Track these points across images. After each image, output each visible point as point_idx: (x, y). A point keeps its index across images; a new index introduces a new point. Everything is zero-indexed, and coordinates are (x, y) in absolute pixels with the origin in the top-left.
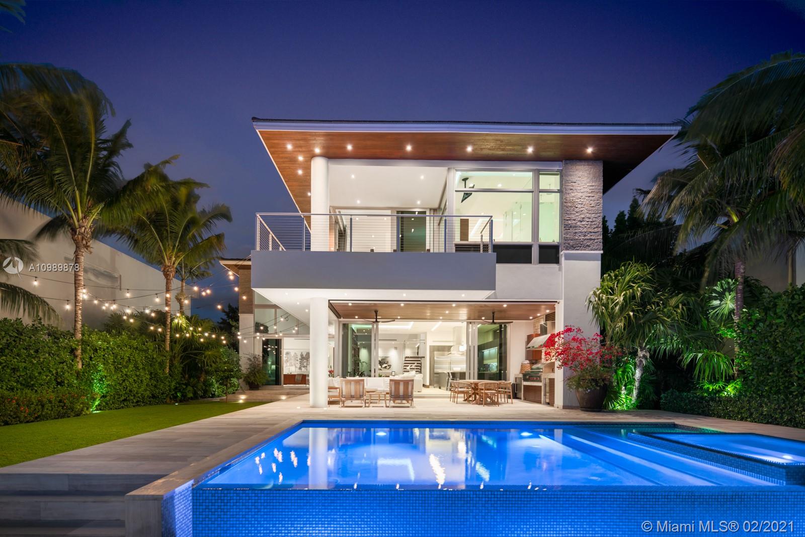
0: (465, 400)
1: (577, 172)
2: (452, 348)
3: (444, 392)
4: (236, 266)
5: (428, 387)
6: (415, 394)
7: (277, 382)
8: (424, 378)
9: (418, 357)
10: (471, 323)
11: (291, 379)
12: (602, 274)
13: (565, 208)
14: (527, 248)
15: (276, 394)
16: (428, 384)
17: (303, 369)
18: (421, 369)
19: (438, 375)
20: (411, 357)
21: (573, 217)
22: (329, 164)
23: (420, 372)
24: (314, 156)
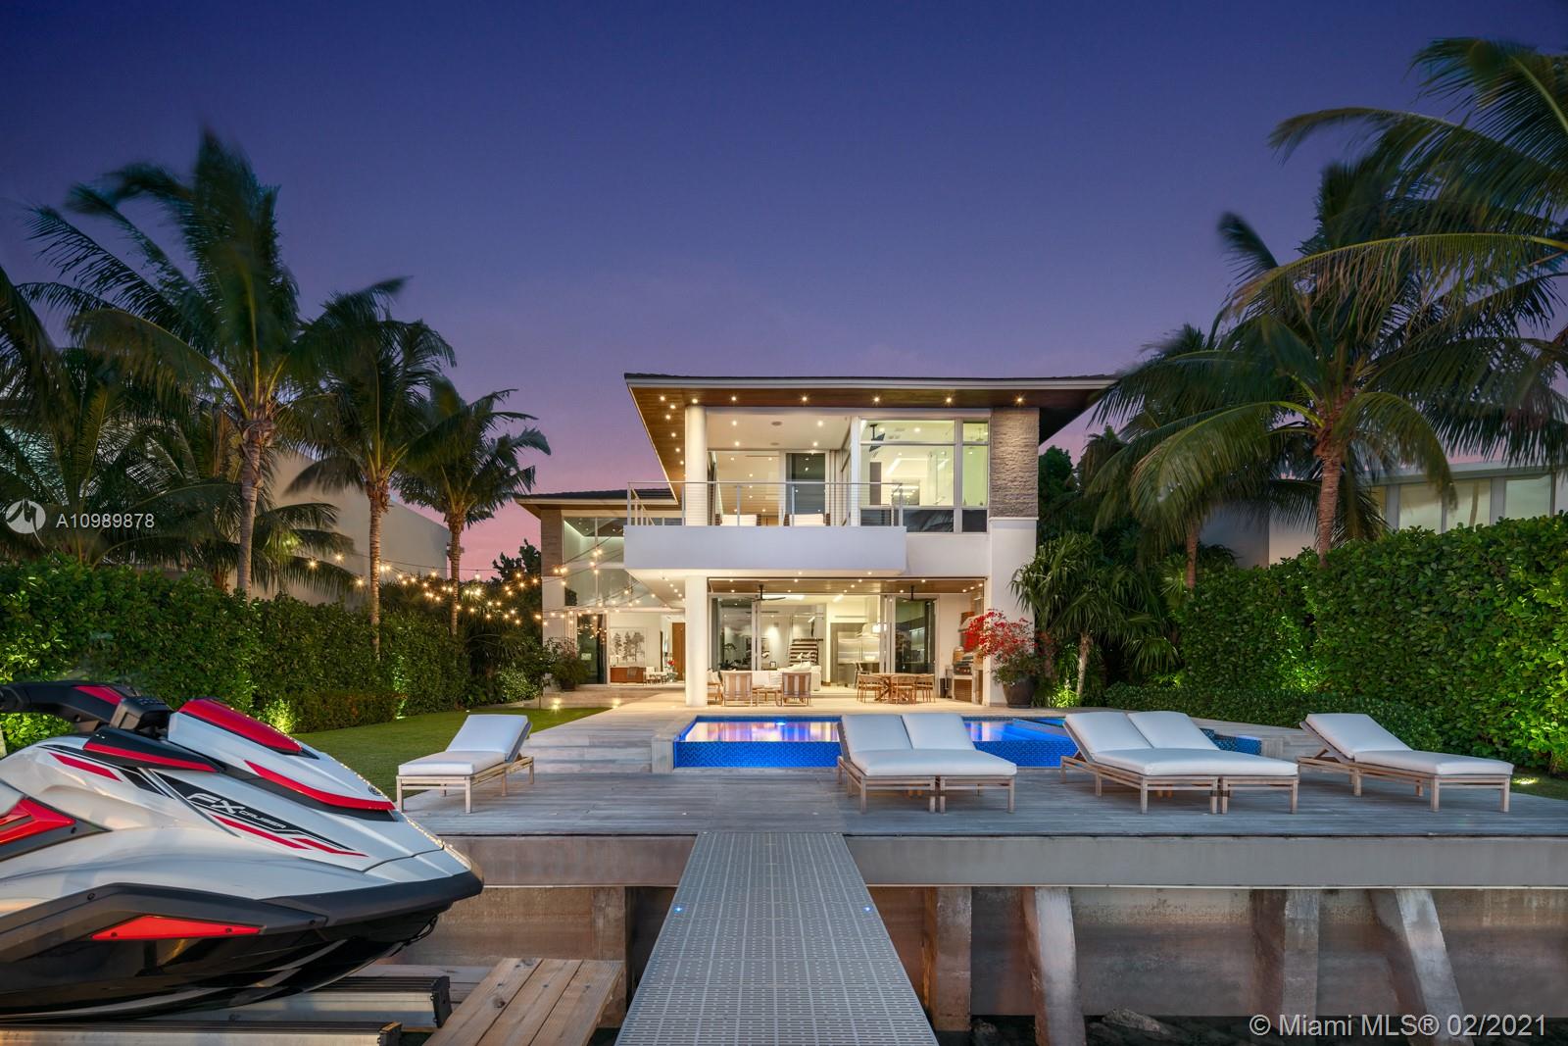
0: (877, 700)
1: (1007, 422)
2: (864, 627)
3: (851, 690)
4: (538, 505)
5: (828, 685)
6: (813, 693)
7: (600, 679)
8: (823, 672)
9: (813, 640)
10: (886, 596)
11: (620, 675)
12: (1038, 544)
13: (995, 464)
14: (949, 513)
15: (605, 697)
16: (828, 680)
17: (630, 659)
18: (817, 658)
19: (842, 667)
20: (802, 640)
21: (1003, 476)
22: (708, 413)
23: (817, 663)
24: (689, 405)
